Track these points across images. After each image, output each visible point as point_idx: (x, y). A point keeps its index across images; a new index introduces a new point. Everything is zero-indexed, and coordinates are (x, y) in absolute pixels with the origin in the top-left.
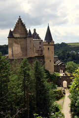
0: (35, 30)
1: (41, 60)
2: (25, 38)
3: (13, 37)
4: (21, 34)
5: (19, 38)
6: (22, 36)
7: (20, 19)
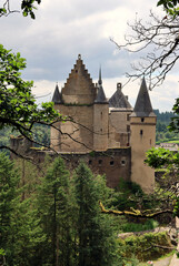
0: (119, 86)
1: (124, 158)
2: (90, 105)
3: (63, 103)
4: (81, 96)
5: (75, 105)
6: (83, 101)
7: (80, 62)
